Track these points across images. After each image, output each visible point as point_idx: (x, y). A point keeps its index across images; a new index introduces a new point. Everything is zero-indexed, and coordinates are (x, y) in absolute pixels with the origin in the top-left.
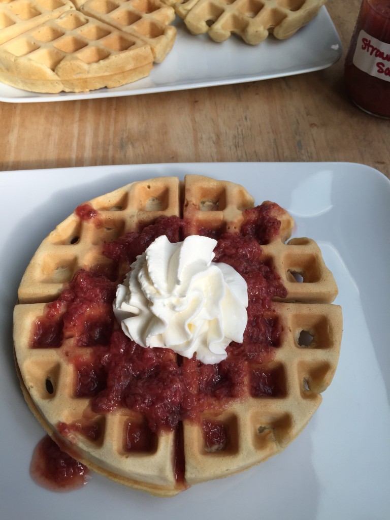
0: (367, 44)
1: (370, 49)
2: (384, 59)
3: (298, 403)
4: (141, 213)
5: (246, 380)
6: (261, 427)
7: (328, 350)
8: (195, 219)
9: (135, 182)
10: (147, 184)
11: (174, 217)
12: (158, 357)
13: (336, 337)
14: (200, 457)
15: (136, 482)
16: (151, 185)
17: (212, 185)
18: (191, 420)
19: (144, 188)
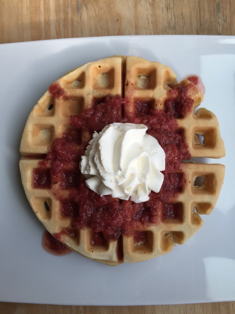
3: (189, 227)
4: (95, 91)
5: (160, 213)
6: (166, 233)
7: (212, 196)
8: (132, 98)
9: (89, 63)
10: (99, 65)
11: (117, 97)
12: (107, 200)
13: (218, 188)
14: (131, 253)
16: (101, 66)
17: (147, 65)
18: (128, 235)
19: (96, 68)
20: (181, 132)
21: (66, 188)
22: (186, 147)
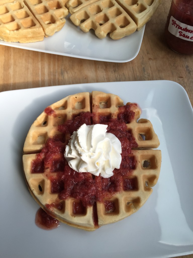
0: (174, 23)
1: (176, 25)
2: (182, 30)
3: (143, 193)
4: (74, 110)
5: (121, 184)
6: (128, 202)
7: (155, 170)
8: (97, 113)
9: (70, 96)
10: (75, 96)
11: (88, 112)
12: (84, 176)
13: (159, 164)
14: (104, 216)
15: (78, 226)
16: (77, 97)
17: (104, 95)
18: (100, 202)
19: (74, 98)
20: (130, 131)
21: (55, 171)
22: (134, 139)
